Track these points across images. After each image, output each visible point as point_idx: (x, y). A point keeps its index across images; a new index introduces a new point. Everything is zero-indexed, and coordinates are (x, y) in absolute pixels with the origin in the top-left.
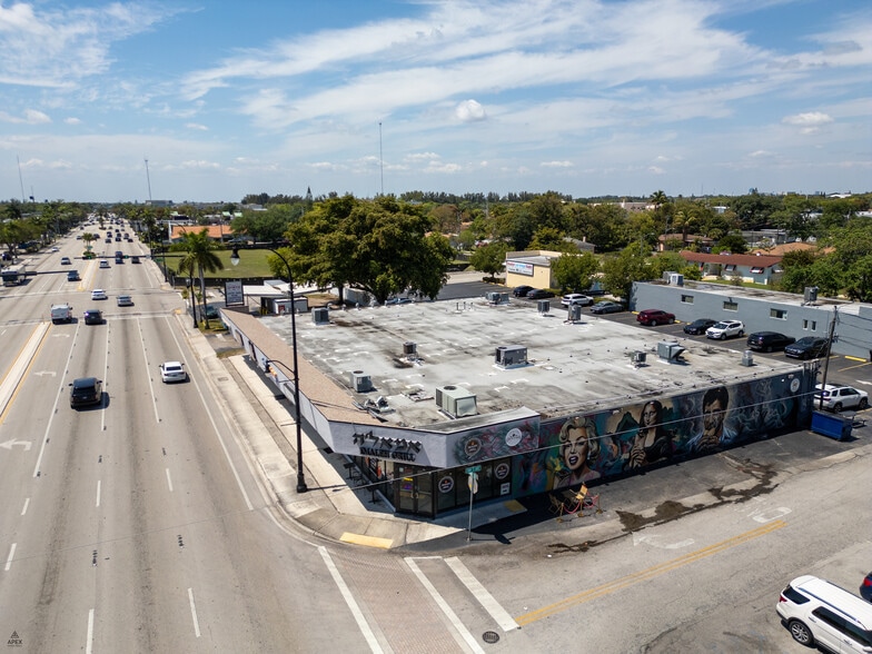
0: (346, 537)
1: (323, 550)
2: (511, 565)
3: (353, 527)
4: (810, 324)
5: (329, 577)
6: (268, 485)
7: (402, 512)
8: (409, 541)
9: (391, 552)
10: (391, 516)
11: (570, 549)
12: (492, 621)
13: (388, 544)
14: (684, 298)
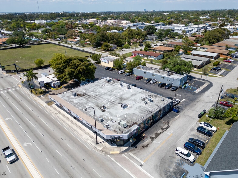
0: (111, 152)
1: (109, 156)
2: (139, 152)
3: (111, 150)
4: (169, 80)
5: (113, 161)
6: (90, 144)
7: (118, 145)
8: (122, 151)
9: (120, 154)
10: (116, 147)
11: (145, 146)
12: (140, 163)
13: (118, 152)
14: (144, 73)
